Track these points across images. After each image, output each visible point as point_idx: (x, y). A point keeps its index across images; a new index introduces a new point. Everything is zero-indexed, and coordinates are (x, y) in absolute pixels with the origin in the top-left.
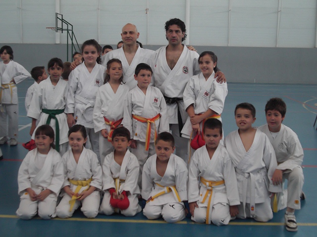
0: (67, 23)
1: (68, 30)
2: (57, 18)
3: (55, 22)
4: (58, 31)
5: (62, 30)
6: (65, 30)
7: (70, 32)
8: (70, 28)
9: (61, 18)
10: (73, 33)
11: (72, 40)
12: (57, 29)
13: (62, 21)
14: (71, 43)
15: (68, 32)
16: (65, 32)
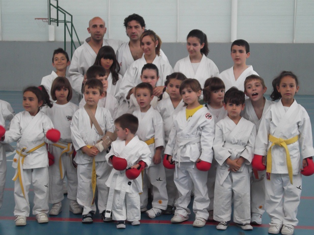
0: (65, 12)
1: (65, 22)
2: (50, 4)
3: (47, 11)
4: (52, 23)
5: (57, 21)
6: (61, 21)
7: (69, 25)
8: (68, 18)
9: (56, 5)
10: (72, 25)
11: (71, 36)
12: (50, 21)
13: (58, 10)
14: (70, 41)
15: (65, 25)
16: (62, 25)
